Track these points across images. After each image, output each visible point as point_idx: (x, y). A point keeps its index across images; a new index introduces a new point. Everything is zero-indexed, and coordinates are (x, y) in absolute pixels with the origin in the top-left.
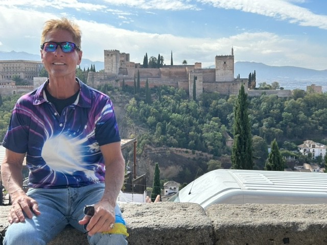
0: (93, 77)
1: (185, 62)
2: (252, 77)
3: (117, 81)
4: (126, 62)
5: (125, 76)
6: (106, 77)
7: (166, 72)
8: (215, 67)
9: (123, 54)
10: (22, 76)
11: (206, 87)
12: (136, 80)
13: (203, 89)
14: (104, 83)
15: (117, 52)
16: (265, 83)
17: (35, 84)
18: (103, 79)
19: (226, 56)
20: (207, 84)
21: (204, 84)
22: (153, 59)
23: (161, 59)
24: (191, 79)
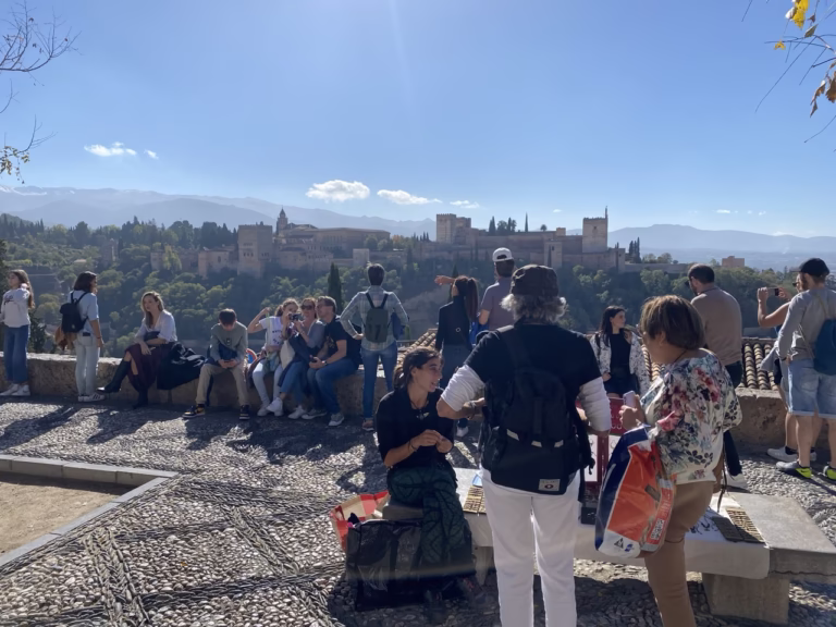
1: (544, 227)
2: (635, 247)
3: (450, 252)
5: (461, 246)
8: (581, 234)
9: (463, 218)
10: (344, 247)
11: (566, 259)
12: (474, 252)
13: (564, 261)
14: (433, 255)
15: (452, 217)
16: (651, 255)
19: (597, 219)
20: (568, 255)
21: (565, 255)
22: (502, 224)
23: (512, 223)
24: (546, 250)
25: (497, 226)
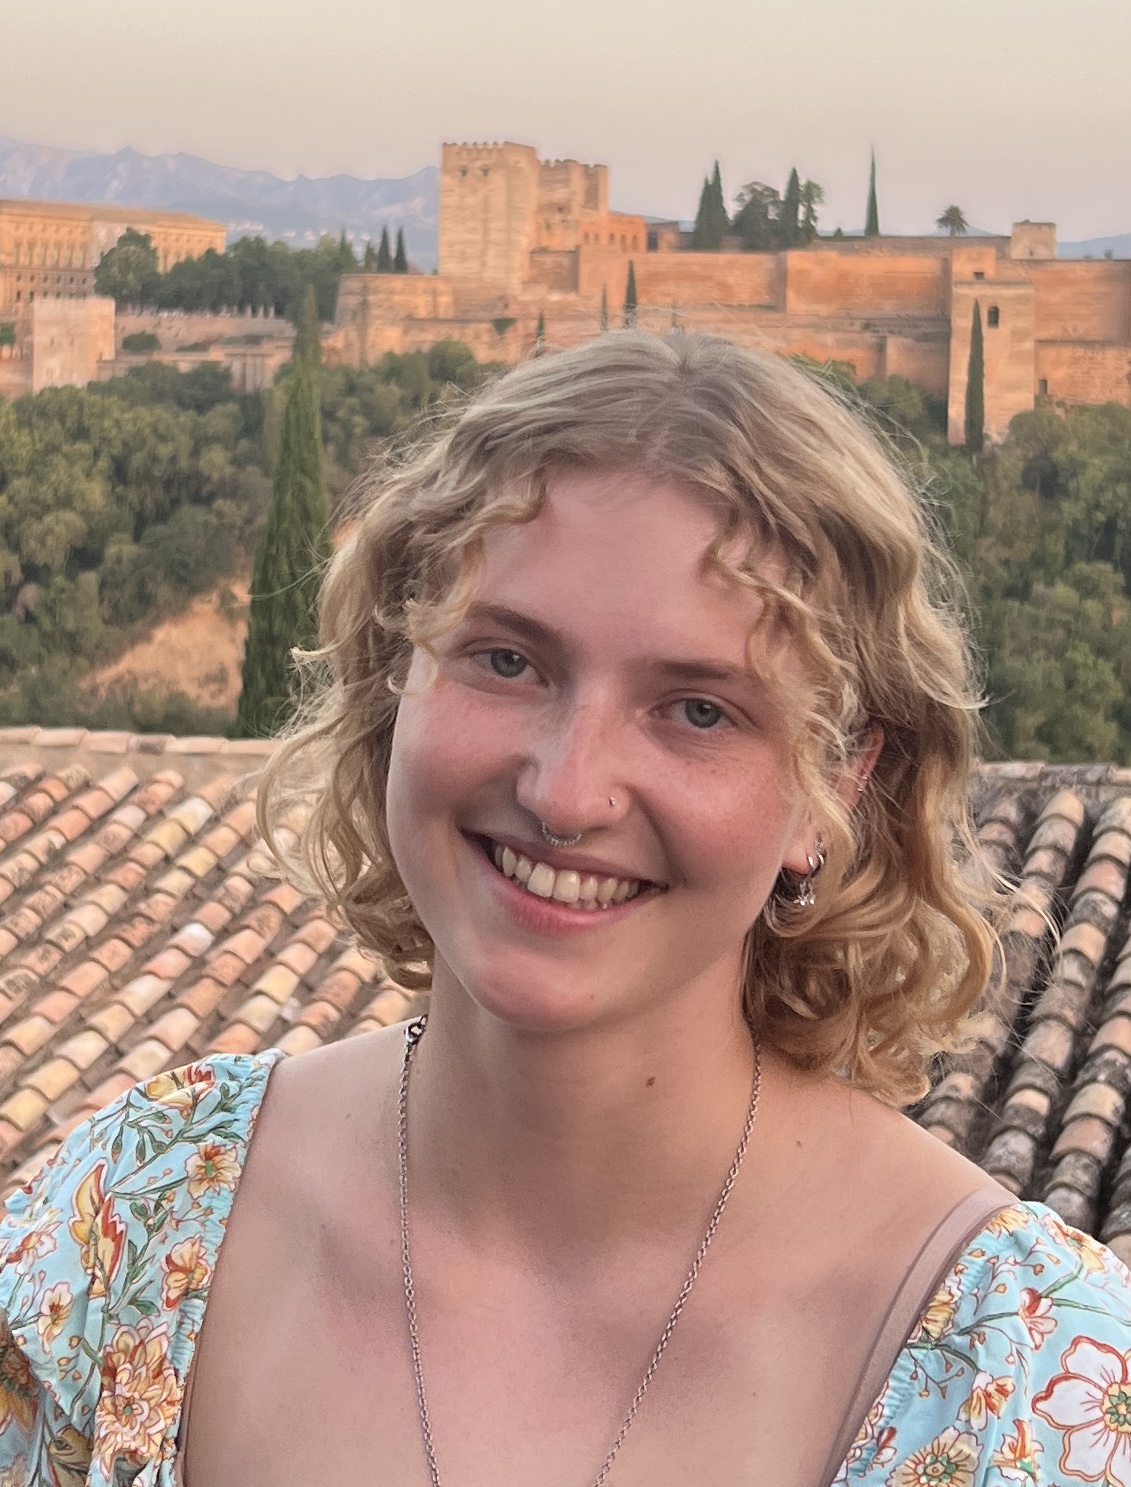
0: (365, 305)
1: (954, 216)
3: (502, 325)
4: (576, 213)
5: (555, 297)
6: (445, 300)
7: (818, 273)
11: (1057, 375)
13: (1044, 383)
14: (428, 338)
15: (516, 153)
17: (40, 338)
18: (422, 313)
20: (1067, 352)
21: (1050, 353)
22: (757, 199)
23: (801, 193)
24: (962, 323)
25: (732, 208)
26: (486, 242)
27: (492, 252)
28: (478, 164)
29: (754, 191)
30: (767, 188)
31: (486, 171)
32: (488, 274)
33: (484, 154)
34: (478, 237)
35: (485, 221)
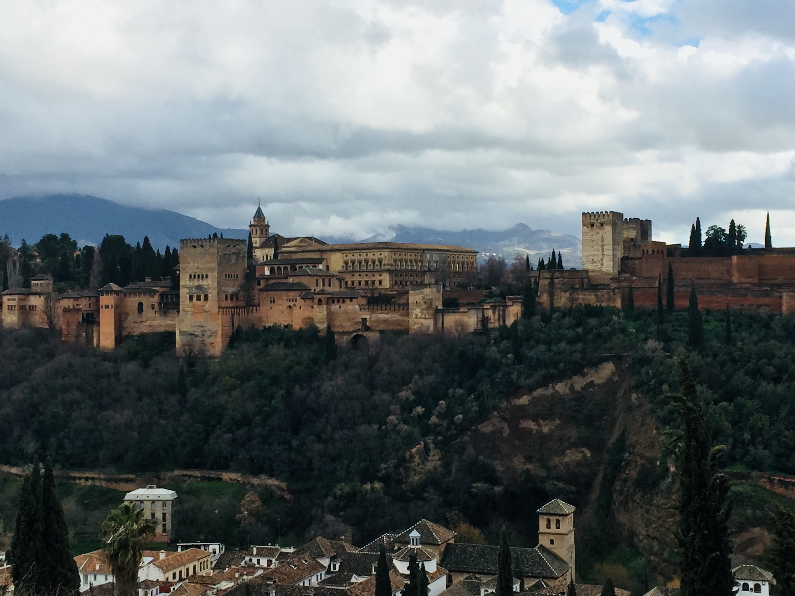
0: (552, 283)
4: (640, 242)
6: (585, 280)
7: (749, 265)
9: (636, 220)
10: (386, 281)
15: (615, 217)
17: (412, 301)
25: (704, 237)
26: (603, 255)
27: (605, 260)
28: (599, 221)
29: (715, 230)
30: (720, 228)
31: (602, 225)
32: (604, 269)
33: (601, 217)
34: (600, 253)
35: (602, 245)
